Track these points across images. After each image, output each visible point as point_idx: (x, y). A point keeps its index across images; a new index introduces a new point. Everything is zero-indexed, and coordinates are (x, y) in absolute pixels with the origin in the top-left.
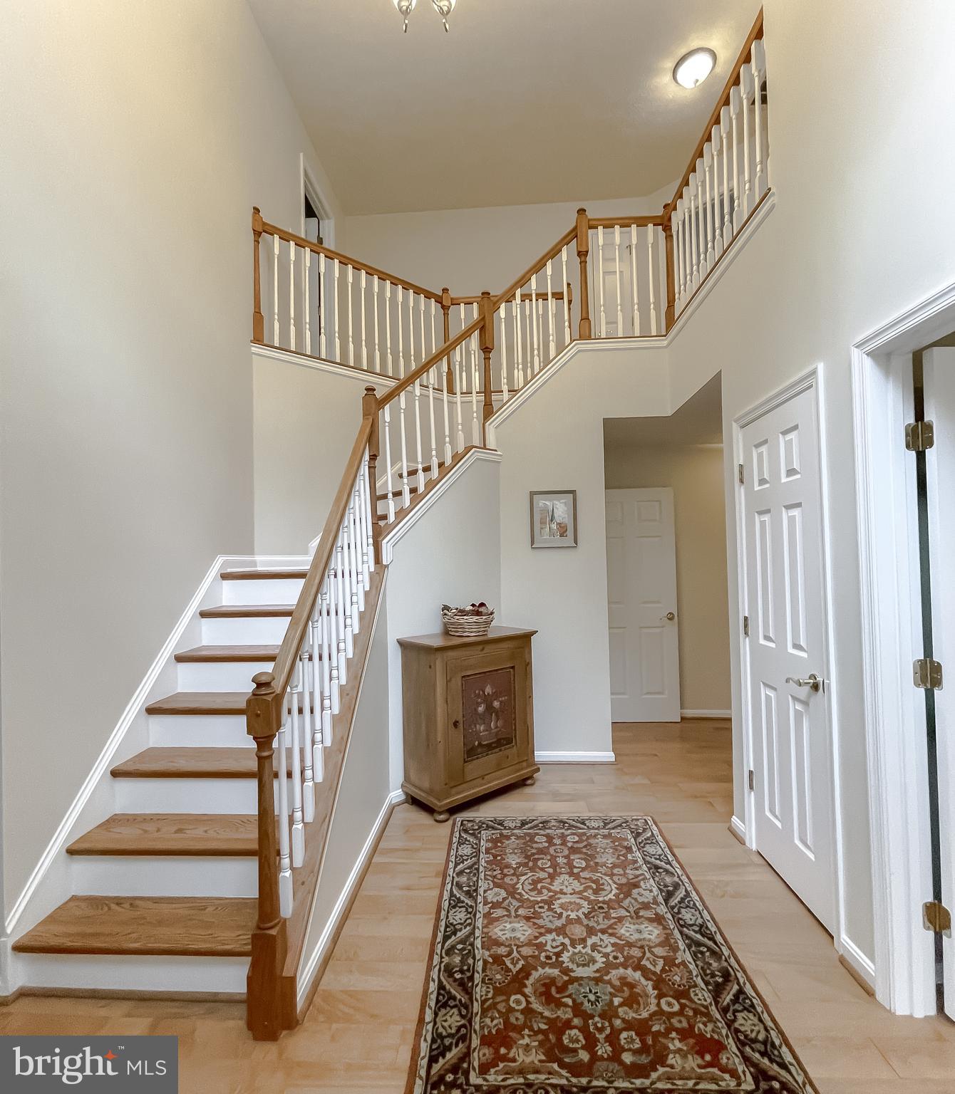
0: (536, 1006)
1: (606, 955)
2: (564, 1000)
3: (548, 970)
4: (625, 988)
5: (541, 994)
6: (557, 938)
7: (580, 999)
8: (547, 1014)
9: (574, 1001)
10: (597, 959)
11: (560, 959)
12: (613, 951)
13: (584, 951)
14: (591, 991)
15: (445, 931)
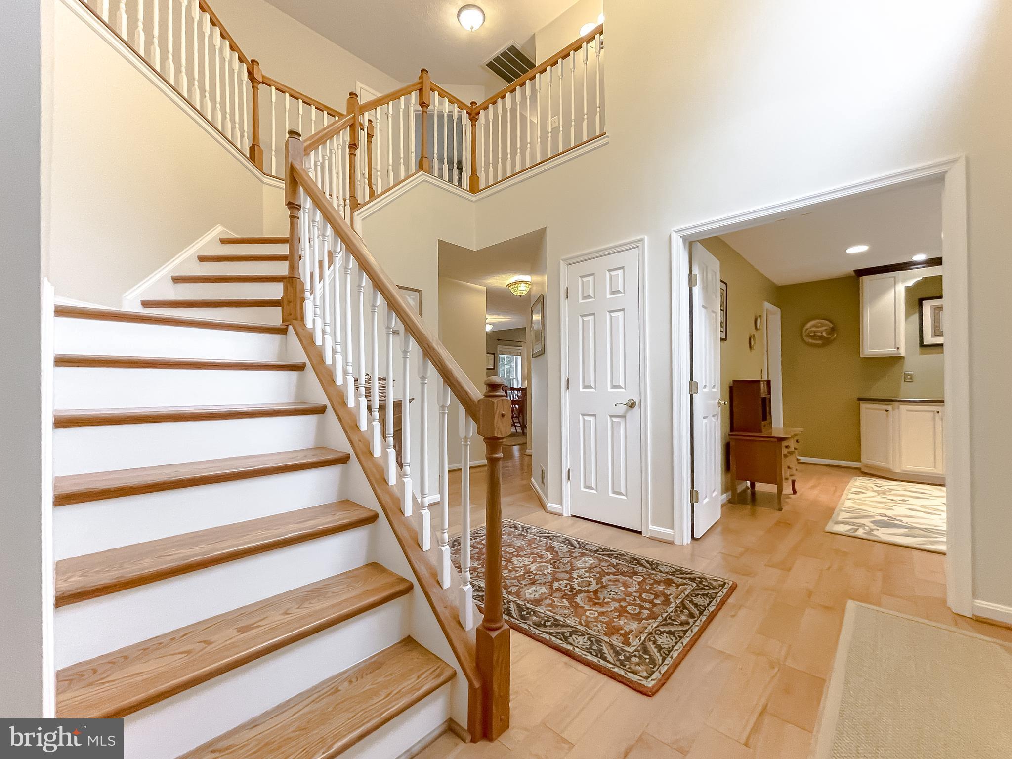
0: (601, 610)
1: (590, 577)
2: (606, 601)
3: (580, 596)
4: (617, 583)
5: (594, 605)
6: (560, 583)
8: (609, 609)
9: (609, 599)
10: (589, 580)
11: (577, 589)
12: (590, 574)
13: (579, 581)
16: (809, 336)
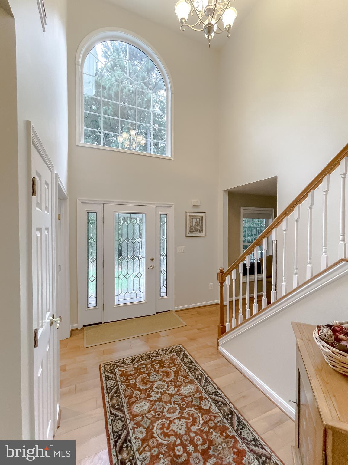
0: (169, 370)
1: (153, 391)
2: (162, 373)
3: (169, 379)
4: (145, 382)
5: (169, 373)
6: (172, 392)
7: (158, 375)
8: (165, 369)
9: (159, 374)
10: (156, 389)
11: (167, 384)
12: (151, 393)
13: (161, 390)
14: (155, 378)
15: (209, 380)
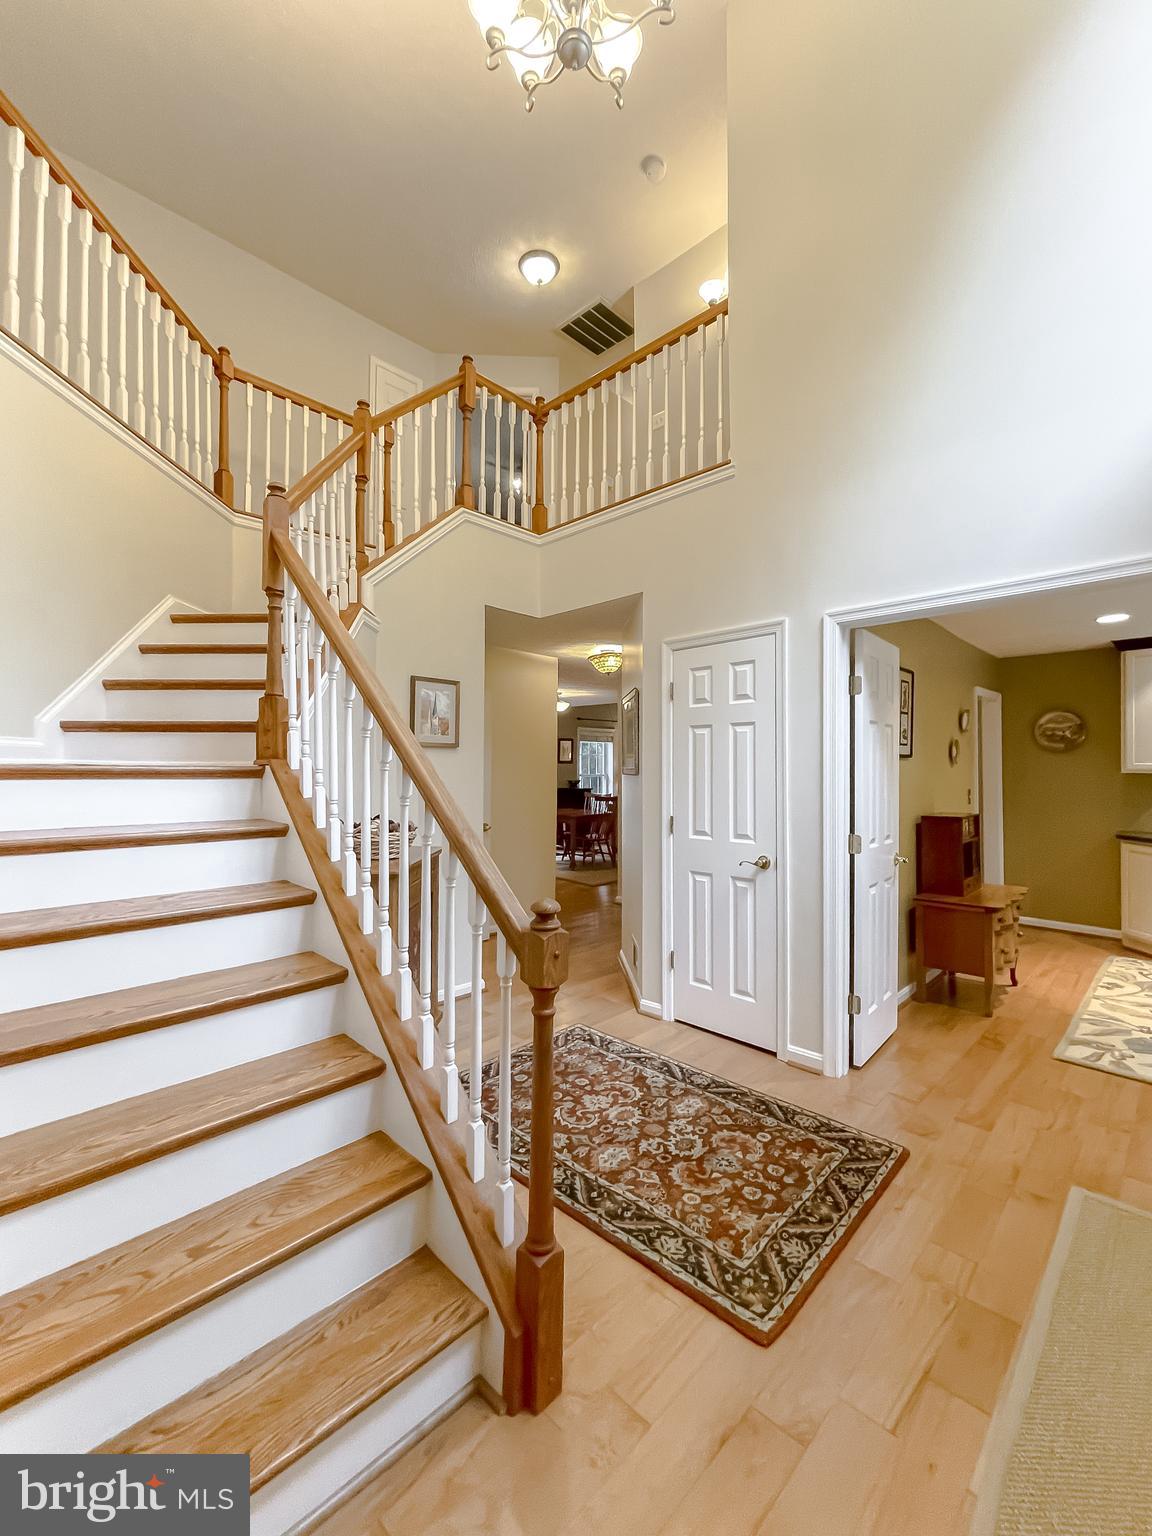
0: (705, 1192)
1: (694, 1133)
2: (713, 1176)
3: (677, 1166)
4: (733, 1145)
5: (696, 1183)
6: (649, 1142)
7: (720, 1168)
8: (717, 1191)
10: (693, 1138)
11: (673, 1154)
12: (694, 1128)
13: (678, 1139)
14: (719, 1160)
15: (564, 1192)
16: (1043, 734)
